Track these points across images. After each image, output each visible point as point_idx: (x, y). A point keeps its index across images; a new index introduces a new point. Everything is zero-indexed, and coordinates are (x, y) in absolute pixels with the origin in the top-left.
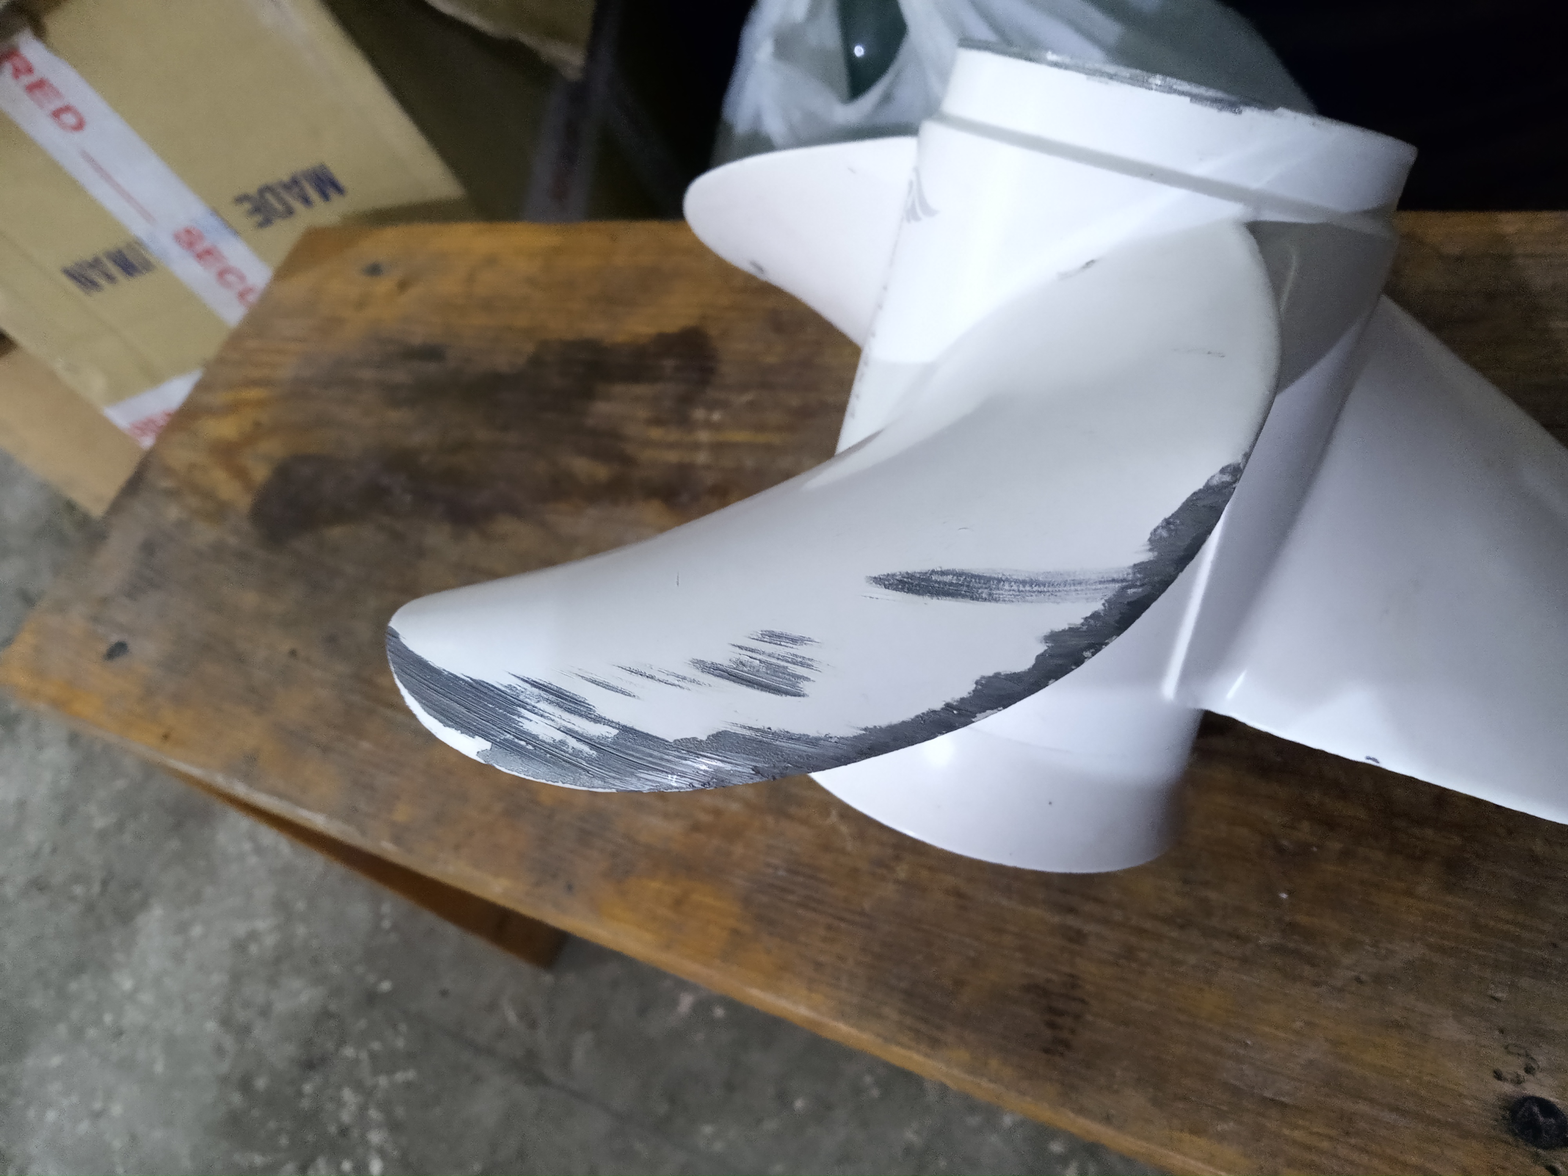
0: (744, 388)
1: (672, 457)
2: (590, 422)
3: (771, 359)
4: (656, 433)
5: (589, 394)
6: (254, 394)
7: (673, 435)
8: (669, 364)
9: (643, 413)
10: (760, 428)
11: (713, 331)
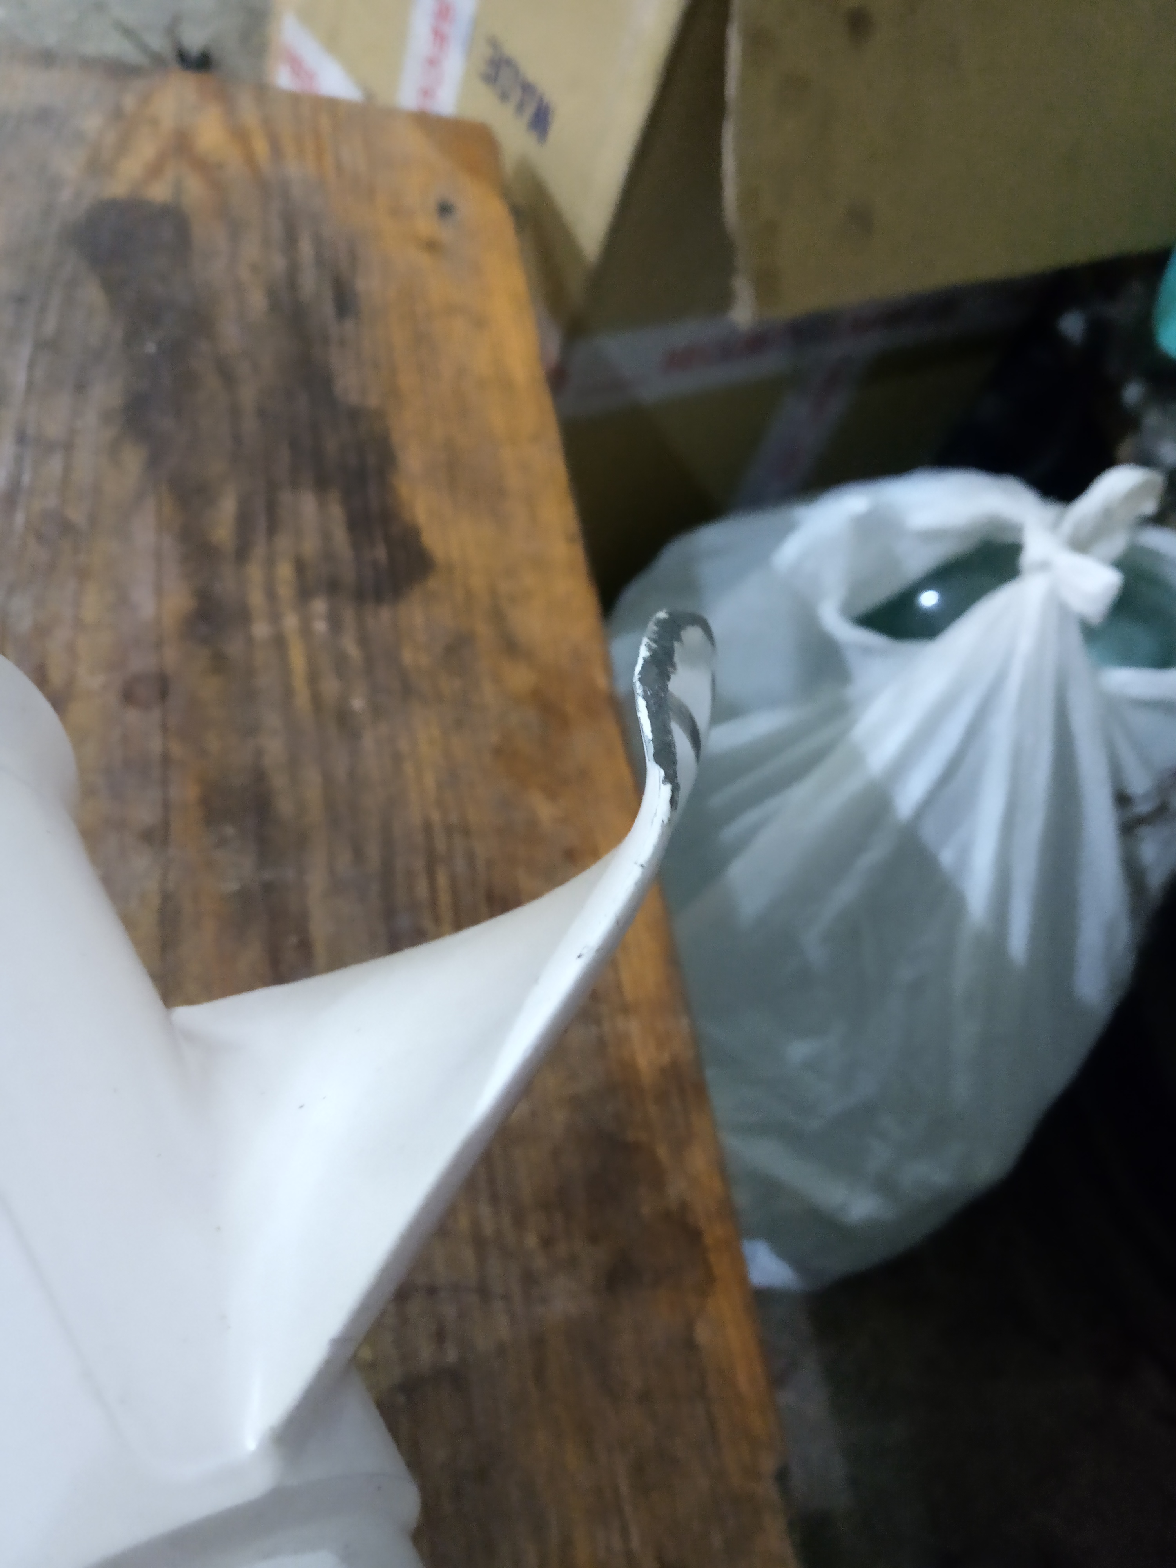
0: (363, 641)
1: (256, 599)
2: (286, 497)
3: (408, 656)
4: (285, 571)
5: (321, 484)
6: (261, 147)
7: (286, 591)
8: (381, 553)
9: (310, 546)
10: (313, 678)
11: (433, 583)
